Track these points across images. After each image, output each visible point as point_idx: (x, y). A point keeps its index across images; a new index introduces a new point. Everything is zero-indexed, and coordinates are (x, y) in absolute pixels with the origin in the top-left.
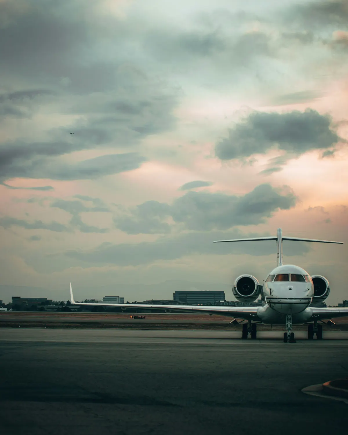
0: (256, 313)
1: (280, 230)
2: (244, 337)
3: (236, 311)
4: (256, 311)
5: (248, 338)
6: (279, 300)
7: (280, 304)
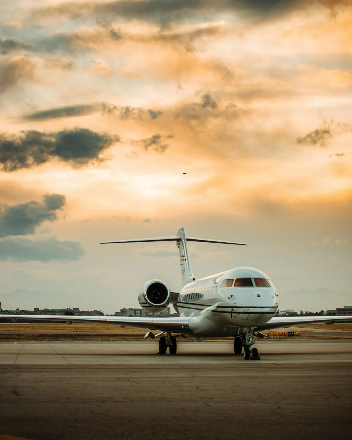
0: (188, 324)
1: (182, 229)
2: (162, 352)
3: (161, 322)
4: (187, 323)
5: (166, 353)
6: (246, 309)
7: (247, 315)
